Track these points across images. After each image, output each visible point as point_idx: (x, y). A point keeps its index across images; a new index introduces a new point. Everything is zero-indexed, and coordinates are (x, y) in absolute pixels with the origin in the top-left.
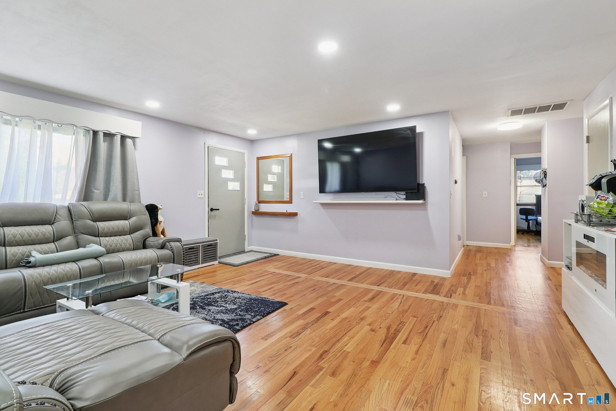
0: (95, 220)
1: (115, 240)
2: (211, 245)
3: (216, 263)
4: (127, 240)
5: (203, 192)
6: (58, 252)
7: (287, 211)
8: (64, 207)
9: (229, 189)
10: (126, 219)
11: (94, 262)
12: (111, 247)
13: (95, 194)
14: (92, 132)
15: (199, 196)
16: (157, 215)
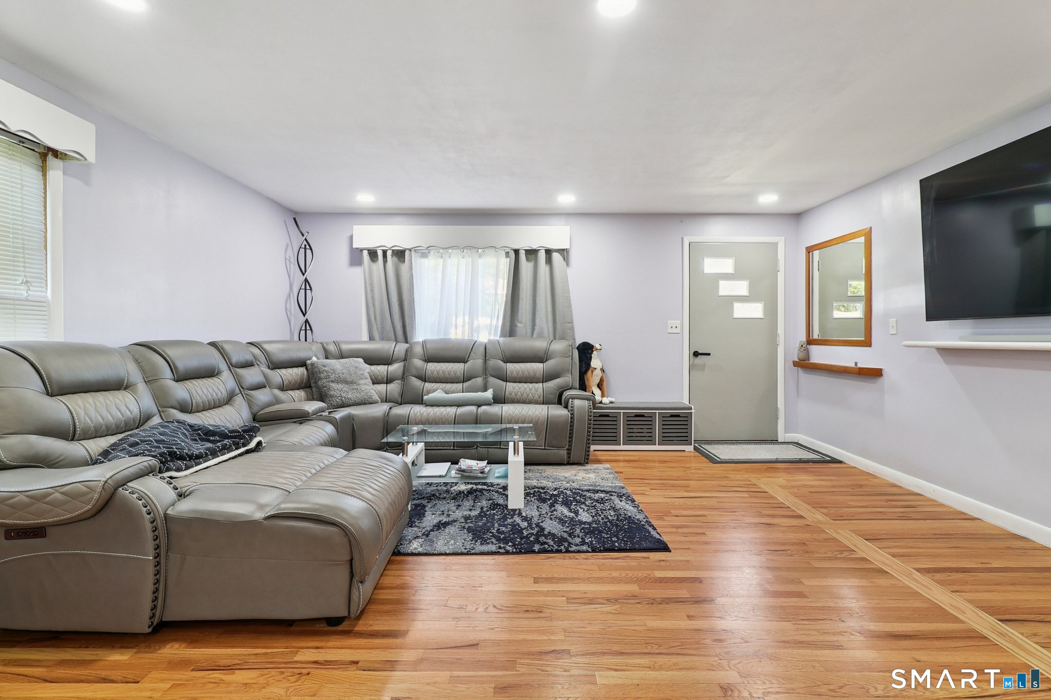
0: (508, 360)
1: (523, 387)
2: (678, 416)
3: (689, 448)
4: (537, 389)
5: (680, 323)
6: (463, 392)
7: (856, 364)
8: (481, 344)
9: (735, 316)
10: (542, 362)
11: (473, 408)
12: (516, 396)
13: (518, 328)
14: (512, 251)
15: (670, 331)
16: (591, 358)
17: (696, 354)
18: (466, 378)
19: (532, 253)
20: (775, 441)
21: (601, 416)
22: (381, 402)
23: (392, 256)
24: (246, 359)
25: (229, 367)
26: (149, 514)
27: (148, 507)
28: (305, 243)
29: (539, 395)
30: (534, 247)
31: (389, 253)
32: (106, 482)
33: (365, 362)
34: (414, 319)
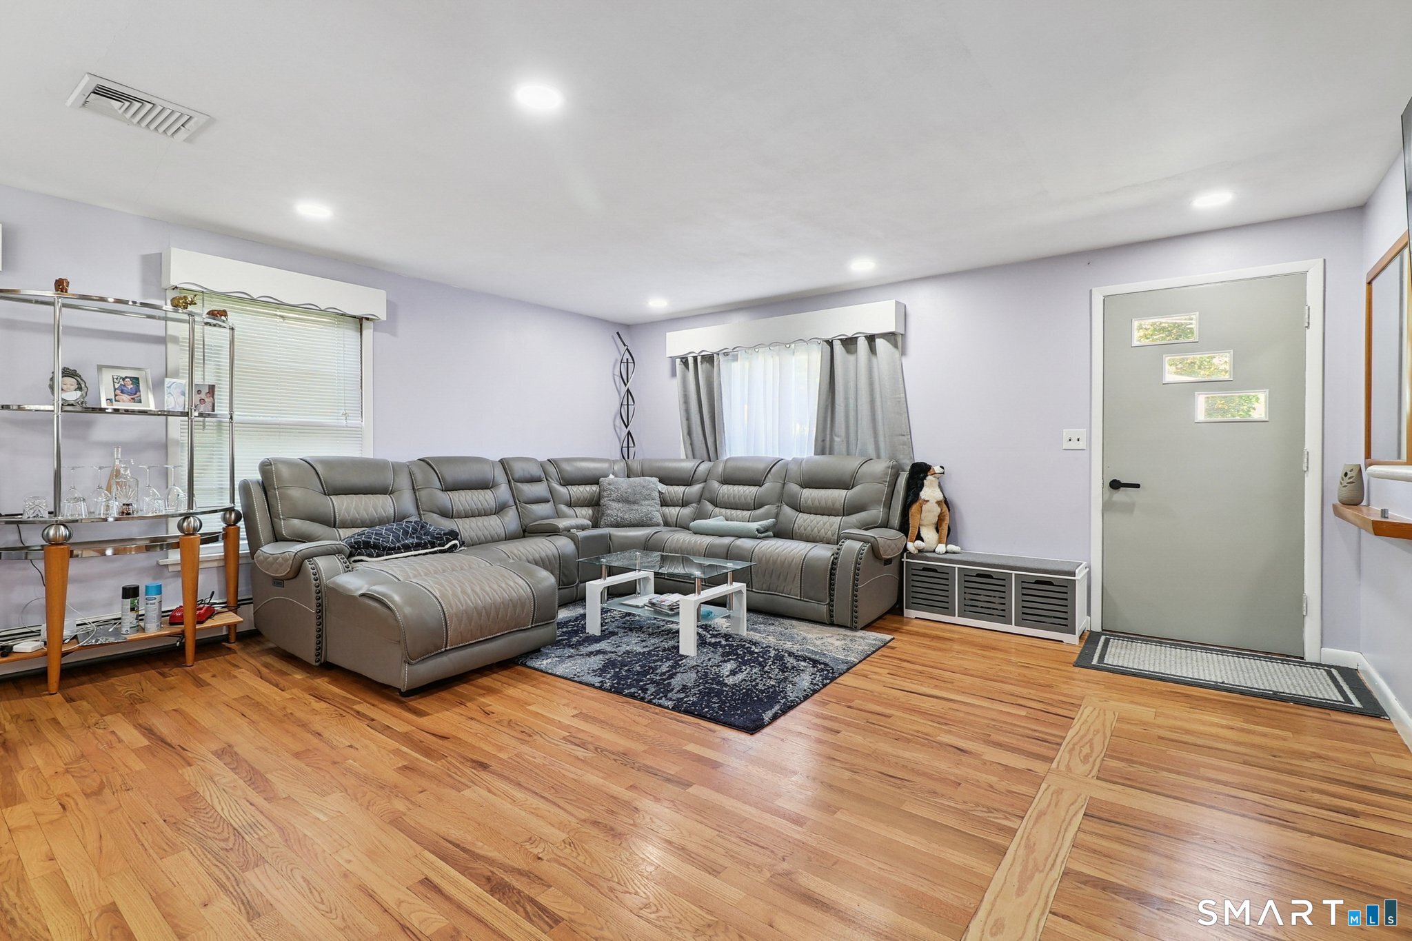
0: (805, 484)
1: (815, 521)
2: (1050, 583)
3: (1070, 638)
4: (833, 523)
5: (1085, 432)
8: (784, 463)
10: (846, 489)
12: (805, 530)
13: (836, 443)
14: (825, 343)
15: (1067, 445)
16: (922, 486)
17: (1115, 485)
18: (757, 505)
19: (849, 343)
20: (1298, 659)
21: (924, 569)
22: (664, 526)
23: (702, 362)
24: (531, 475)
25: (509, 482)
26: (316, 580)
27: (317, 576)
28: (627, 354)
29: (833, 532)
30: (850, 335)
31: (699, 359)
32: (296, 553)
33: (660, 481)
34: (722, 433)
